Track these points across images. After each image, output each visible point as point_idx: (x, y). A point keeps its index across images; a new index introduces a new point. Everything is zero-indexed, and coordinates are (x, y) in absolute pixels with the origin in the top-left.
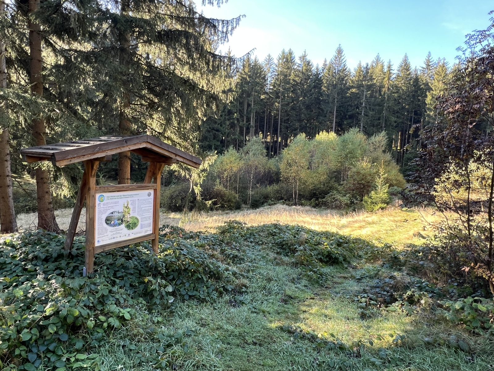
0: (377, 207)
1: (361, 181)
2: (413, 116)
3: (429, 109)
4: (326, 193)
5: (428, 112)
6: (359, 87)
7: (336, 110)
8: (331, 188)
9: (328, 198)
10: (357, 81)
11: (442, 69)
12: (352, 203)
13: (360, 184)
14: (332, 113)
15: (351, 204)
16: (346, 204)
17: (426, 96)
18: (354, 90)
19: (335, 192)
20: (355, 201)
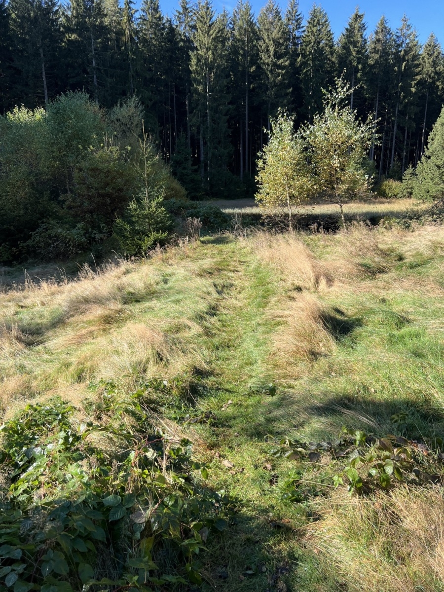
0: (148, 242)
1: (104, 188)
2: (175, 95)
3: (196, 80)
4: (34, 227)
5: (195, 86)
6: (81, 28)
7: (46, 74)
8: (44, 214)
9: (37, 238)
10: (75, 17)
11: (206, 13)
12: (91, 240)
13: (103, 196)
14: (38, 77)
15: (90, 243)
16: (80, 246)
17: (189, 58)
18: (73, 37)
19: (53, 222)
20: (98, 236)
